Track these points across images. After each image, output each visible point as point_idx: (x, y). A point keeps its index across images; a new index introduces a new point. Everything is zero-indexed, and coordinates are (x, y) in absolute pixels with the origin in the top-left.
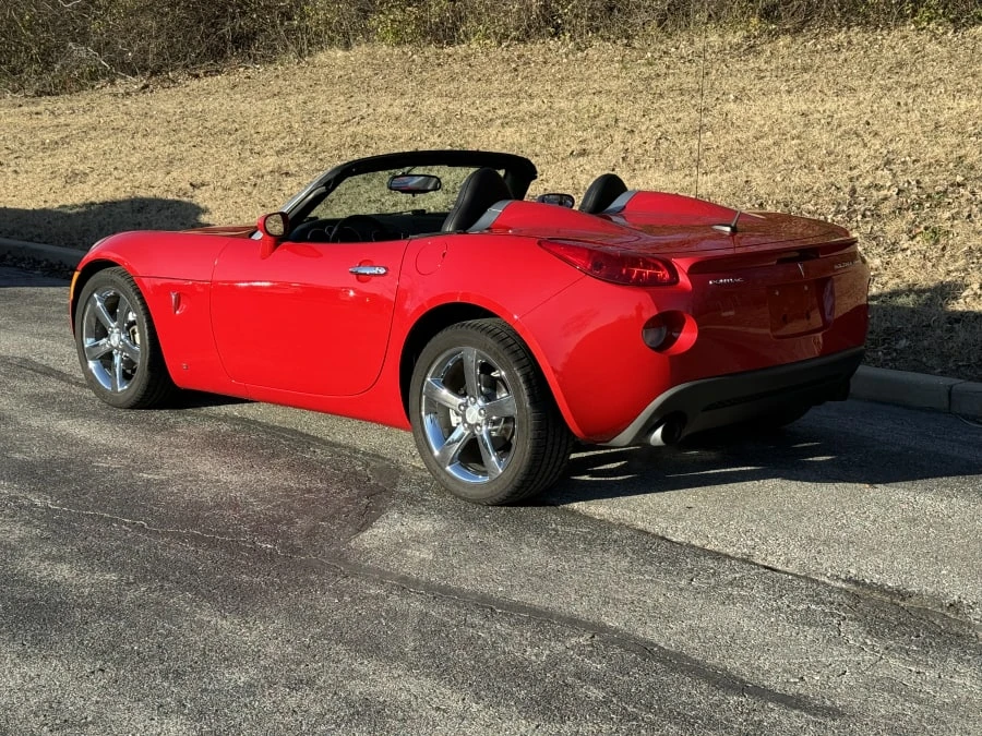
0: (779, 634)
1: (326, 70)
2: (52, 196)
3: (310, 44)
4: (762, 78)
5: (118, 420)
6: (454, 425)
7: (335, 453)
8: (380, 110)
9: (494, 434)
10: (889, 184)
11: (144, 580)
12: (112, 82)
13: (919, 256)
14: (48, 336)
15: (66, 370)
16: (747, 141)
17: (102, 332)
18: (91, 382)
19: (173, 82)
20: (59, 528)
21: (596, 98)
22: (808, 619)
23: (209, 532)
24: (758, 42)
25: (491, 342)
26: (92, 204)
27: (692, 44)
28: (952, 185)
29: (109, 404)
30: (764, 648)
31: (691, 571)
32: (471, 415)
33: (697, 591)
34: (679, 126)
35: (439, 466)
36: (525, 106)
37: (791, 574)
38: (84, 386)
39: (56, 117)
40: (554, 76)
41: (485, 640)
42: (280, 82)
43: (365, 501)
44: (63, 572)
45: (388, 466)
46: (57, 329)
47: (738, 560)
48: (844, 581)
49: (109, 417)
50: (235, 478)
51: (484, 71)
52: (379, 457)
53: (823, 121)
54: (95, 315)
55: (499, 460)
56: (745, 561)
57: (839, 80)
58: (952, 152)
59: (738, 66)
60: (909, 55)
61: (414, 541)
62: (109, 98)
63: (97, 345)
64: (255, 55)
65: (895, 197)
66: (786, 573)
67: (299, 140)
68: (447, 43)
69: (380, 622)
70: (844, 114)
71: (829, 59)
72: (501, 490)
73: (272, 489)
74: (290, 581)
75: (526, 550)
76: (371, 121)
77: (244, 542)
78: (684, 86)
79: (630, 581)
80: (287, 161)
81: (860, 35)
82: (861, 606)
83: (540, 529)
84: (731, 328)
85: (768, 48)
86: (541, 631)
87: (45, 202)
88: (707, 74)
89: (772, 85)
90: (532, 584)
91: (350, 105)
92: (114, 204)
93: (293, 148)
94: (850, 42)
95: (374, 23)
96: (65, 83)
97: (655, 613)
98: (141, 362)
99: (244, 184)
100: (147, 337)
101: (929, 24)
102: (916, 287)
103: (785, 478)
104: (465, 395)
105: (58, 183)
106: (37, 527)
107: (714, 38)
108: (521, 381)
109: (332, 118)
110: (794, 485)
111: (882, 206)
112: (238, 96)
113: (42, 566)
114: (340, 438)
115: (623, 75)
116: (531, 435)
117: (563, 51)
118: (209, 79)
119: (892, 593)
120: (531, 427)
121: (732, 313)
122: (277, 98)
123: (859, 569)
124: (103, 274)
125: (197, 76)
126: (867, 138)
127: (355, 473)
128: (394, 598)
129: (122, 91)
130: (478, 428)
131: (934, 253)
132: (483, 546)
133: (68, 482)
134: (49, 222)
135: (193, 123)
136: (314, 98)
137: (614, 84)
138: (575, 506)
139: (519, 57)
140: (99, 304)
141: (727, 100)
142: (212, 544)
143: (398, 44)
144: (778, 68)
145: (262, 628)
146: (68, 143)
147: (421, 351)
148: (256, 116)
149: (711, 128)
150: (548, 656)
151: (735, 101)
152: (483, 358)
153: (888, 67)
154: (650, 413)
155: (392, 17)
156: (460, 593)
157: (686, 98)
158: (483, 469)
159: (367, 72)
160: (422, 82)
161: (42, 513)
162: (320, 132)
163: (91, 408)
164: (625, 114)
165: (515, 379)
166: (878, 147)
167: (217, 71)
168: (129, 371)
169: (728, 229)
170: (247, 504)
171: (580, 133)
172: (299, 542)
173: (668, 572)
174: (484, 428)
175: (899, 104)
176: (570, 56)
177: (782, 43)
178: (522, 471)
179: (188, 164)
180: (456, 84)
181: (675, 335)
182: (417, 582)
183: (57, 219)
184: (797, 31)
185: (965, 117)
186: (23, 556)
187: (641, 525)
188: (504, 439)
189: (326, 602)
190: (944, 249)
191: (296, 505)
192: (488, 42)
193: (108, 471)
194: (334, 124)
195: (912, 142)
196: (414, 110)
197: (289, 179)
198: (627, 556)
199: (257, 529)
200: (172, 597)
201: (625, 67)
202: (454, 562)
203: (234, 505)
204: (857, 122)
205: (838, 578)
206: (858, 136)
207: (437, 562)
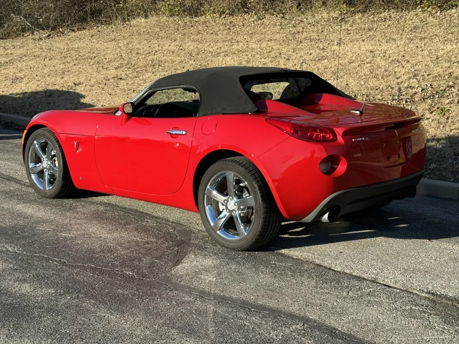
0: (399, 323)
1: (137, 28)
2: (6, 89)
3: (128, 16)
4: (349, 34)
5: (47, 205)
6: (221, 210)
7: (158, 222)
8: (165, 48)
9: (242, 215)
10: (417, 86)
11: (69, 293)
12: (33, 33)
13: (436, 122)
14: (8, 160)
15: (19, 178)
16: (345, 64)
17: (38, 160)
18: (32, 185)
19: (62, 33)
20: (22, 263)
21: (270, 43)
22: (412, 315)
23: (99, 265)
24: (346, 16)
25: (241, 169)
26: (26, 93)
27: (314, 17)
28: (448, 87)
29: (42, 196)
30: (393, 331)
31: (347, 287)
32: (230, 205)
33: (352, 299)
34: (311, 57)
35: (214, 230)
36: (235, 47)
37: (399, 289)
38: (28, 186)
39: (6, 50)
40: (248, 32)
41: (248, 327)
42: (115, 34)
43: (176, 248)
44: (26, 288)
45: (186, 229)
46: (12, 156)
47: (370, 281)
48: (427, 293)
49: (42, 203)
50: (109, 236)
51: (214, 29)
52: (180, 224)
53: (381, 55)
54: (35, 151)
55: (245, 229)
56: (374, 282)
57: (387, 35)
58: (446, 70)
59: (337, 28)
60: (419, 23)
61: (204, 270)
62: (31, 41)
63: (36, 167)
64: (101, 21)
65: (421, 92)
66: (395, 288)
67: (126, 62)
68: (195, 16)
69: (193, 316)
70: (391, 51)
71: (381, 25)
72: (246, 244)
73: (129, 242)
74: (143, 293)
75: (262, 276)
76: (160, 53)
77: (118, 271)
78: (312, 37)
79: (318, 293)
80: (121, 73)
81: (395, 13)
82: (437, 307)
83: (267, 264)
84: (359, 162)
85: (351, 19)
86: (276, 321)
87: (3, 92)
88: (322, 31)
89: (354, 38)
90: (268, 295)
91: (149, 45)
92: (36, 93)
93: (123, 66)
94: (390, 17)
95: (160, 6)
96: (10, 33)
97: (333, 311)
98: (58, 175)
99: (100, 83)
100: (62, 163)
101: (428, 8)
102: (436, 138)
103: (385, 236)
104: (227, 195)
105: (8, 83)
106: (11, 263)
107: (325, 15)
108: (257, 189)
109: (141, 51)
110: (391, 240)
111: (415, 97)
112: (95, 40)
113: (15, 285)
114: (160, 214)
115: (282, 32)
116: (262, 216)
117: (252, 20)
118: (80, 32)
119: (452, 300)
120: (262, 212)
121: (359, 155)
122: (114, 41)
123: (433, 287)
124: (39, 131)
125: (74, 31)
126: (404, 63)
127: (169, 233)
128: (198, 302)
129: (37, 37)
130: (234, 212)
131: (443, 120)
132: (240, 273)
133: (24, 238)
134: (5, 102)
135: (73, 53)
136: (132, 42)
137: (278, 36)
138: (283, 251)
139: (231, 23)
140: (37, 146)
141: (333, 44)
142: (101, 272)
143: (171, 16)
144: (356, 29)
145: (132, 320)
146: (13, 63)
147: (204, 173)
148: (104, 50)
149: (327, 58)
150: (283, 336)
151: (337, 45)
152: (237, 176)
153: (410, 29)
154: (323, 206)
155: (168, 3)
156: (231, 299)
157: (313, 43)
158: (237, 233)
159: (157, 29)
160: (184, 34)
161: (13, 255)
162: (136, 58)
163: (32, 198)
164: (284, 51)
165: (254, 188)
166: (409, 68)
167: (83, 28)
168: (52, 180)
169: (358, 112)
170: (117, 250)
171: (263, 60)
172: (146, 271)
173: (336, 288)
174: (237, 212)
175: (418, 47)
176: (255, 22)
177: (357, 17)
178: (257, 234)
179: (72, 73)
180: (200, 36)
181: (335, 166)
182: (209, 294)
183: (8, 101)
184: (365, 11)
185: (451, 53)
186: (5, 279)
187: (318, 262)
188: (247, 217)
189: (164, 305)
190: (448, 118)
191: (142, 251)
192: (215, 15)
193: (44, 232)
194: (142, 54)
195: (426, 65)
196: (181, 48)
197: (122, 81)
198: (313, 279)
199: (123, 264)
200: (84, 302)
201: (282, 28)
202: (226, 282)
203: (111, 251)
204: (398, 55)
205: (423, 292)
206: (399, 62)
207: (217, 282)
